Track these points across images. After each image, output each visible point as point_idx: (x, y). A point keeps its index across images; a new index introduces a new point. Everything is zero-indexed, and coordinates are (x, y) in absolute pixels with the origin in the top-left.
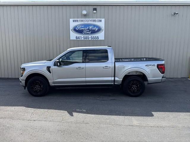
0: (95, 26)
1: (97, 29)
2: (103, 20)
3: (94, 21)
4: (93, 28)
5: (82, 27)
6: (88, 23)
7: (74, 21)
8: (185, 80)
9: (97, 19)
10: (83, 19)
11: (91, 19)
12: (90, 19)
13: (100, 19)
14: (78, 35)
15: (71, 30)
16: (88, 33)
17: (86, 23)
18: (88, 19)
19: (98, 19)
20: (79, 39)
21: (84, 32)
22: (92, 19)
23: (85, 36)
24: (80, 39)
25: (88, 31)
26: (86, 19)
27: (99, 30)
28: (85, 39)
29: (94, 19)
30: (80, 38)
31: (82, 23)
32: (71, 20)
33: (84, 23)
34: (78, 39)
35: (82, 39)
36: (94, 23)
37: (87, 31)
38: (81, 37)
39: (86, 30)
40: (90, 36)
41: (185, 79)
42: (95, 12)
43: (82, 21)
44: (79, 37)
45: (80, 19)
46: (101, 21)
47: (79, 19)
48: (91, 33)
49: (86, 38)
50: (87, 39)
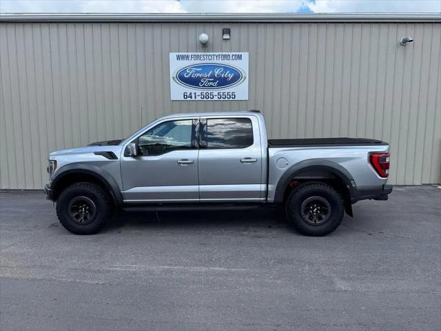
0: (226, 68)
1: (231, 76)
2: (245, 55)
3: (226, 57)
4: (222, 73)
5: (197, 72)
6: (211, 62)
7: (178, 58)
8: (431, 190)
9: (231, 54)
10: (199, 54)
11: (217, 54)
12: (215, 53)
13: (238, 53)
14: (189, 90)
15: (173, 78)
16: (211, 86)
17: (208, 61)
18: (211, 54)
19: (235, 54)
20: (191, 97)
21: (202, 83)
22: (221, 53)
23: (205, 92)
24: (193, 99)
25: (211, 81)
26: (207, 54)
27: (237, 77)
28: (205, 99)
29: (224, 53)
30: (193, 96)
31: (198, 62)
32: (173, 56)
33: (203, 62)
34: (189, 99)
35: (199, 98)
36: (226, 62)
37: (209, 81)
38: (195, 93)
39: (207, 78)
40: (215, 93)
41: (430, 188)
42: (226, 37)
43: (197, 57)
44: (191, 93)
45: (194, 54)
46: (240, 57)
47: (190, 54)
48: (219, 85)
49: (207, 96)
50: (210, 99)
